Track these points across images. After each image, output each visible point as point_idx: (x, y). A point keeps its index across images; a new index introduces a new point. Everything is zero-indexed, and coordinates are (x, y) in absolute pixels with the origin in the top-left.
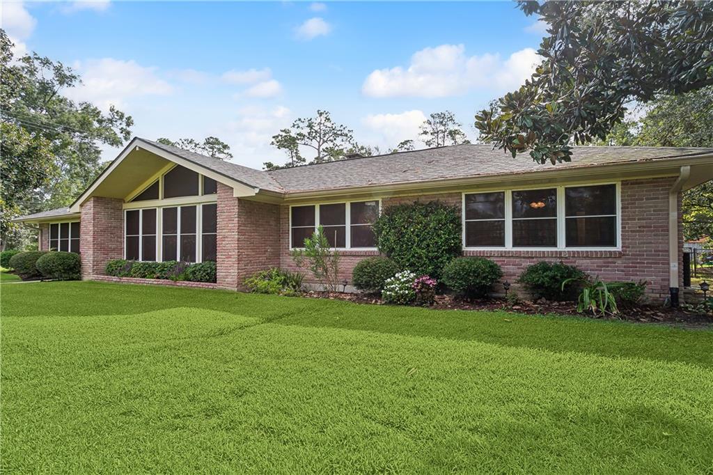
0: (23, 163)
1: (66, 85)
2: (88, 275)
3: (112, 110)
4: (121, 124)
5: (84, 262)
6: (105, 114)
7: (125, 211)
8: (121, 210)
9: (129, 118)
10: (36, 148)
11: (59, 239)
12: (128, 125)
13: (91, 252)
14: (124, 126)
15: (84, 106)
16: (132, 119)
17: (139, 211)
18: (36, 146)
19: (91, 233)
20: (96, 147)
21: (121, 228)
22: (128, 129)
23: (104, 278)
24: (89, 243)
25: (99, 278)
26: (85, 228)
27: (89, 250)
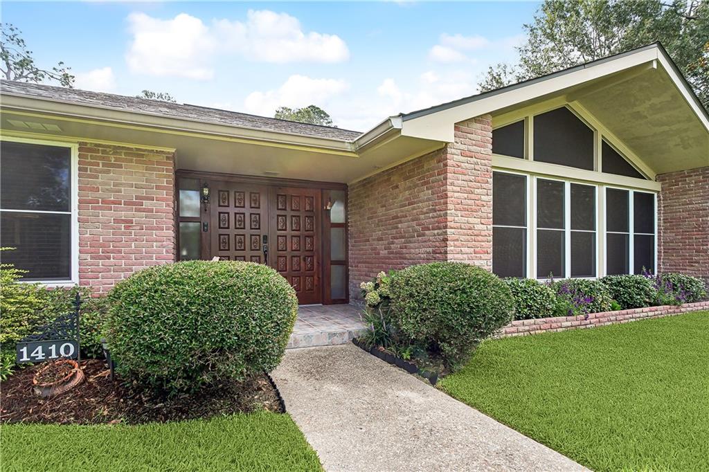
23: (534, 326)
24: (480, 238)
25: (521, 328)
26: (466, 195)
27: (481, 258)
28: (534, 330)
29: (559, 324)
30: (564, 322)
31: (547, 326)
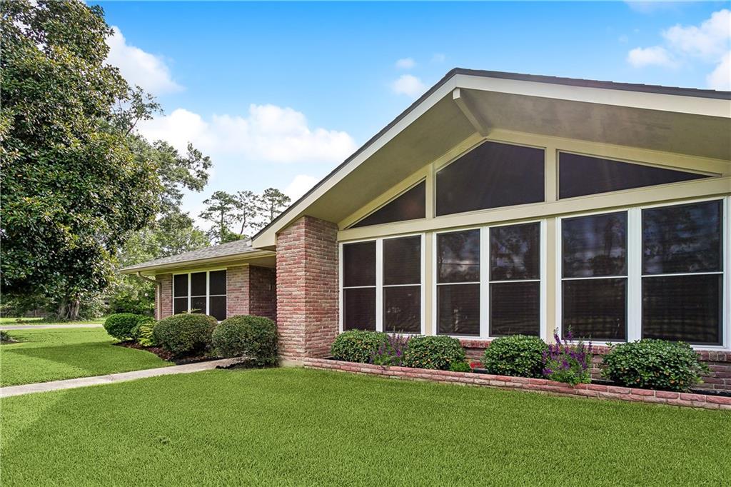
0: (128, 193)
1: (143, 117)
2: (295, 359)
3: (190, 148)
4: (198, 166)
5: (285, 333)
6: (183, 154)
7: (341, 245)
8: (333, 242)
9: (206, 159)
10: (140, 175)
11: (189, 297)
12: (205, 167)
13: (301, 316)
14: (201, 168)
15: (159, 145)
16: (210, 159)
17: (374, 243)
18: (141, 170)
19: (302, 282)
20: (177, 191)
21: (334, 274)
22: (206, 172)
23: (336, 366)
24: (297, 300)
25: (324, 365)
26: (287, 274)
27: (297, 314)
28: (335, 368)
29: (359, 369)
30: (365, 368)
31: (348, 368)
